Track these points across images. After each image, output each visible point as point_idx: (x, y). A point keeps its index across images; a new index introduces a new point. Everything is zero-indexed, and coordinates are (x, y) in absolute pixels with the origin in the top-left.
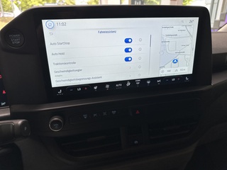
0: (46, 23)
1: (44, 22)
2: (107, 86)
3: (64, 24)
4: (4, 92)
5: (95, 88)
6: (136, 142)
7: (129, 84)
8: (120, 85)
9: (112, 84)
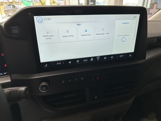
0: (36, 19)
1: (35, 17)
2: (78, 61)
3: (49, 19)
4: (5, 65)
5: (70, 62)
6: (96, 97)
7: (92, 59)
8: (86, 60)
9: (81, 60)
